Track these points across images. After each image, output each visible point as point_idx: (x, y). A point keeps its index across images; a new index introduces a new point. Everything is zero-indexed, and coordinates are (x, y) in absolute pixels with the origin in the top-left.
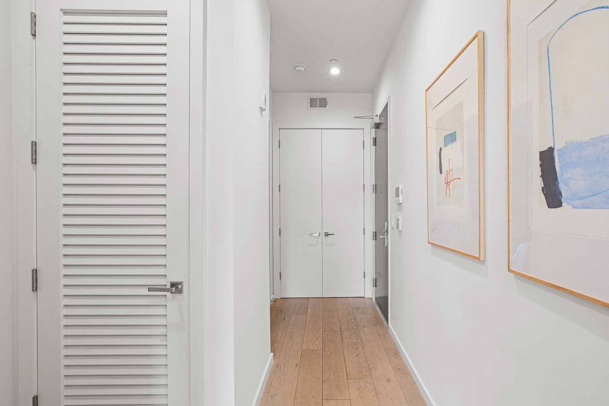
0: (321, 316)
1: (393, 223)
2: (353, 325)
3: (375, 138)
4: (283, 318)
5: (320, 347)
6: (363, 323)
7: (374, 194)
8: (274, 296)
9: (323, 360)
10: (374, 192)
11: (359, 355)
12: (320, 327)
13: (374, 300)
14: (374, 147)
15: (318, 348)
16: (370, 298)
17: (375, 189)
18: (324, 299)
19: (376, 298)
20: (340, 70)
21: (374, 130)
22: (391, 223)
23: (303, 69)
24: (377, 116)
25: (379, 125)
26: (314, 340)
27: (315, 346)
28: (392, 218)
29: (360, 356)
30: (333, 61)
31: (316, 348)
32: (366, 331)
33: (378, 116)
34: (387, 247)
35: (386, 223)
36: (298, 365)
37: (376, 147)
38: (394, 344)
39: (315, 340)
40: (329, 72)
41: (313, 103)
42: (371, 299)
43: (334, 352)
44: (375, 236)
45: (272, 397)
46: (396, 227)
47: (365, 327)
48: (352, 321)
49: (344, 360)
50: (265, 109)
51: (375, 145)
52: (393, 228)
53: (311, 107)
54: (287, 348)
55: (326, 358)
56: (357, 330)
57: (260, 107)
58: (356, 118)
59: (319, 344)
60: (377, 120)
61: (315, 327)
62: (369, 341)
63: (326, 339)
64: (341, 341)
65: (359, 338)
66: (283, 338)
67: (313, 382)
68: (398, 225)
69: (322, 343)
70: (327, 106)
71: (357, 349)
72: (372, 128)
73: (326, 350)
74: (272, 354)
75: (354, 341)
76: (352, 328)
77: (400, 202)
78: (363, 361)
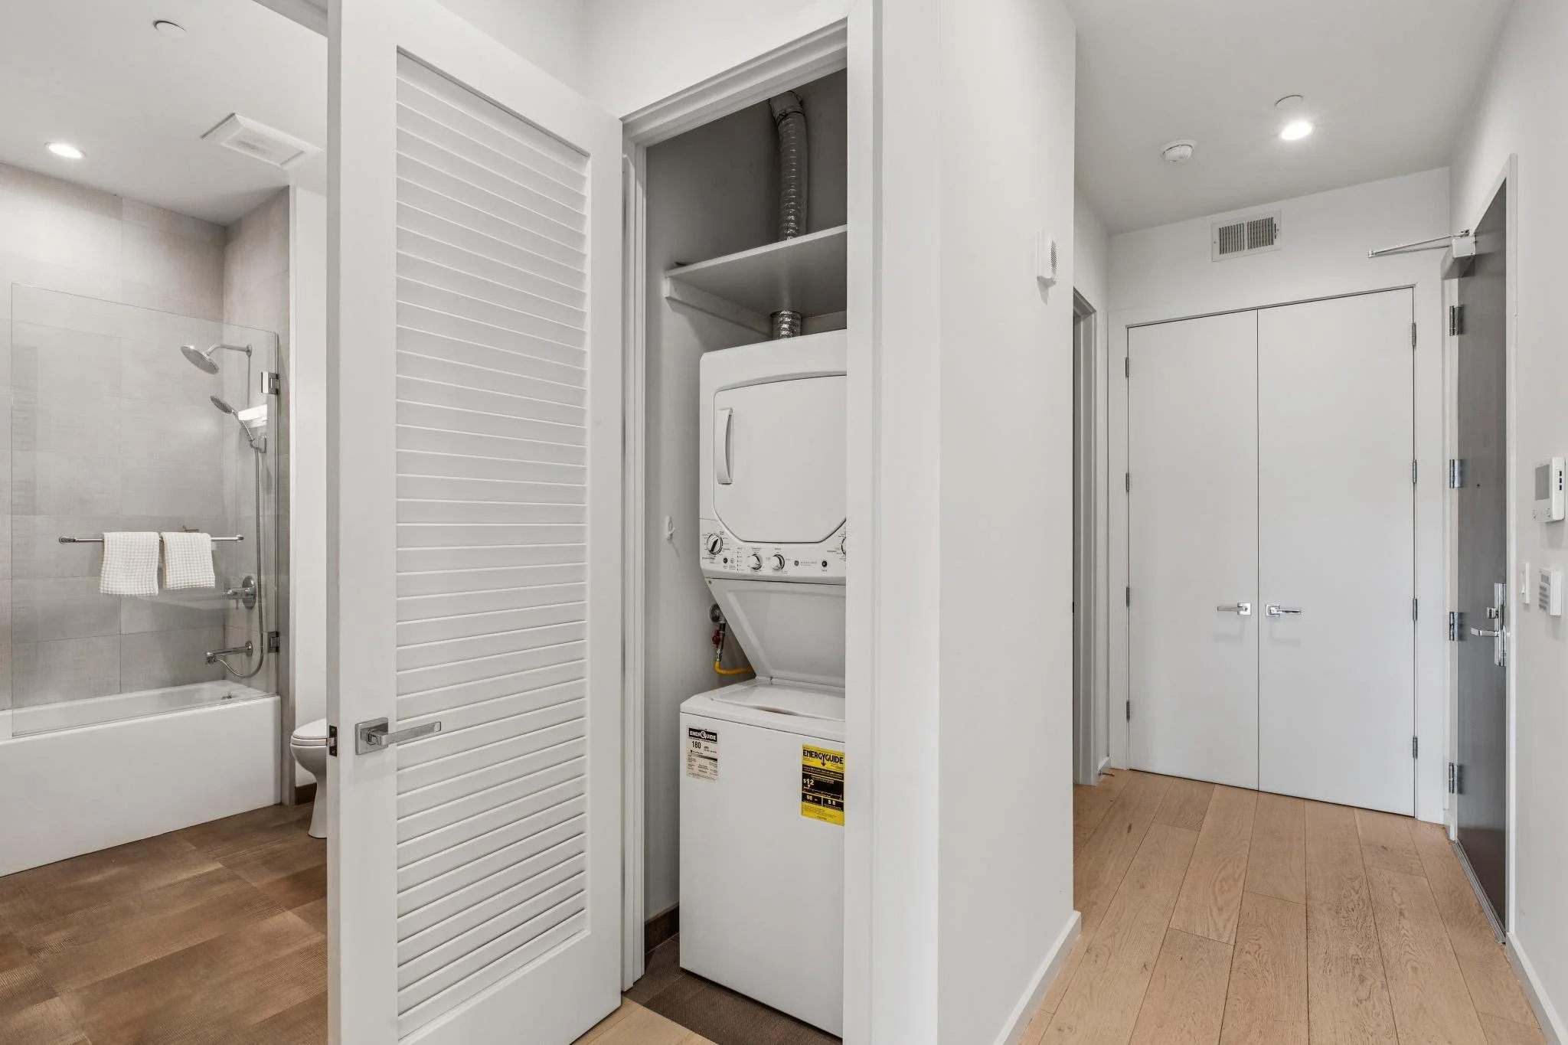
0: (1245, 845)
1: (1526, 589)
2: (1355, 897)
3: (1461, 309)
4: (1127, 825)
5: (1228, 936)
6: (1398, 901)
7: (1455, 493)
8: (1109, 761)
9: (1232, 979)
10: (1457, 485)
11: (1364, 1002)
12: (1236, 876)
13: (1453, 835)
14: (1456, 338)
15: (1220, 936)
16: (1438, 825)
17: (1461, 474)
18: (1262, 796)
19: (1463, 831)
20: (1316, 126)
21: (1455, 282)
22: (1518, 587)
23: (1188, 151)
24: (1468, 235)
25: (1473, 263)
26: (1211, 911)
27: (1212, 929)
28: (1521, 571)
29: (1370, 1008)
30: (1288, 100)
31: (1213, 936)
32: (1403, 931)
33: (1472, 233)
34: (1502, 668)
35: (1498, 587)
36: (1150, 968)
37: (1464, 336)
38: (1526, 1007)
39: (1215, 910)
40: (1277, 135)
41: (1229, 240)
42: (1445, 829)
43: (1274, 964)
44: (1460, 626)
45: (1060, 1030)
46: (1538, 602)
47: (1401, 914)
48: (1356, 884)
49: (1305, 1000)
50: (1051, 279)
51: (1461, 331)
52: (1527, 606)
53: (1223, 250)
54: (1124, 910)
55: (1242, 975)
56: (1370, 919)
57: (1039, 278)
58: (1378, 254)
59: (1225, 927)
60: (1466, 248)
61: (1220, 872)
62: (1415, 969)
63: (1250, 915)
64: (1305, 936)
65: (1376, 948)
66: (1119, 880)
67: (1189, 1032)
68: (1546, 596)
69: (1236, 926)
70: (1275, 241)
71: (1362, 980)
72: (1447, 276)
73: (1247, 949)
74: (1077, 915)
75: (1352, 951)
76: (1351, 906)
77: (1555, 517)
78: (1378, 1025)
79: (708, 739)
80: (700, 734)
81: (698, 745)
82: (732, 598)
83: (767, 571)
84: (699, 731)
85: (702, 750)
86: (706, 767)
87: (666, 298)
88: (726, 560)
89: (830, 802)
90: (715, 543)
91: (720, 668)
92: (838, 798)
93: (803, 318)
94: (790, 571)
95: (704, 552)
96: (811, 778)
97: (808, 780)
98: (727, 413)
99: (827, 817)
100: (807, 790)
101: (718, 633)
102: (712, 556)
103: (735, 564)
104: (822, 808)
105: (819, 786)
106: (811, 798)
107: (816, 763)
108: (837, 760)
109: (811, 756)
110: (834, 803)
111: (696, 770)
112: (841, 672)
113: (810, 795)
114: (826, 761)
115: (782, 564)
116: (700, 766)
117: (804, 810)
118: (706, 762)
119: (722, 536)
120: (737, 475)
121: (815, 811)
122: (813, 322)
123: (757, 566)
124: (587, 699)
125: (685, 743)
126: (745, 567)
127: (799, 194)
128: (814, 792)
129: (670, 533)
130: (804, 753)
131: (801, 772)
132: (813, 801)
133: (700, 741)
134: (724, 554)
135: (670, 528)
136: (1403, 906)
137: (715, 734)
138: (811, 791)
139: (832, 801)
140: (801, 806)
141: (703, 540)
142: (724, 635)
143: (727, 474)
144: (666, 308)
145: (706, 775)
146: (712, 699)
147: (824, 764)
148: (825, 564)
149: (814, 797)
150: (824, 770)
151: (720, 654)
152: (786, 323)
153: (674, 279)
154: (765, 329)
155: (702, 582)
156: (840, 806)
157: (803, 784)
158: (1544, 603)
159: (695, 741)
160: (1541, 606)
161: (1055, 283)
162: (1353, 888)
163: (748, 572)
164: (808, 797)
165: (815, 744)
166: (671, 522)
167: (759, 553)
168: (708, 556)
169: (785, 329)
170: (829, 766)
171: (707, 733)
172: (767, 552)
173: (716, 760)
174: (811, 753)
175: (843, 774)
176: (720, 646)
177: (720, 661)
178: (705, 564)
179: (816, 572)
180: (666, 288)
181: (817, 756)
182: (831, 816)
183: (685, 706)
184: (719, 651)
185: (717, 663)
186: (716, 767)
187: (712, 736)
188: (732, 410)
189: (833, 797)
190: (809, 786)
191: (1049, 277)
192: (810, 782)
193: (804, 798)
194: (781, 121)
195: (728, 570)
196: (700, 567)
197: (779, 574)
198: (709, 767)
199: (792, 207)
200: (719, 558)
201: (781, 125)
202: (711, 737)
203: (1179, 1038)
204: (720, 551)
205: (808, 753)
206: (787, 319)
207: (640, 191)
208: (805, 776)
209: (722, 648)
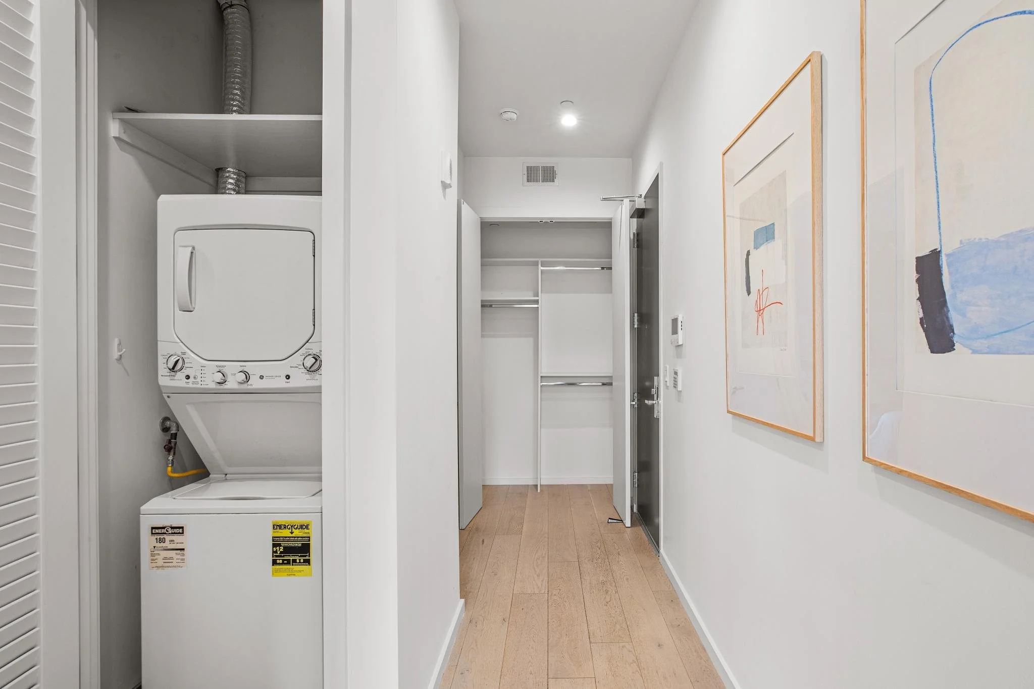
0: (545, 537)
1: (668, 379)
2: (599, 551)
4: (481, 540)
5: (544, 589)
6: (617, 548)
9: (549, 612)
10: (636, 326)
11: (609, 603)
12: (543, 555)
13: (635, 510)
14: (635, 249)
15: (540, 590)
19: (638, 506)
20: (578, 119)
21: (635, 220)
22: (664, 378)
23: (514, 117)
24: (641, 197)
25: (643, 212)
26: (534, 578)
27: (535, 587)
28: (665, 370)
29: (611, 605)
30: (566, 103)
31: (537, 591)
32: (621, 562)
33: (643, 197)
34: (658, 419)
35: (655, 378)
36: (507, 620)
37: (639, 249)
38: (669, 584)
39: (536, 577)
40: (559, 121)
41: (531, 175)
43: (568, 597)
44: (638, 400)
45: (462, 674)
46: (673, 385)
47: (619, 554)
48: (599, 545)
49: (584, 609)
51: (638, 246)
52: (667, 387)
53: (528, 181)
54: (487, 591)
55: (554, 608)
56: (606, 560)
57: (442, 182)
58: (605, 199)
59: (542, 584)
60: (640, 204)
61: (535, 555)
62: (627, 579)
63: (553, 575)
64: (580, 578)
65: (610, 573)
66: (482, 575)
67: (532, 648)
68: (676, 382)
69: (547, 583)
70: (555, 180)
71: (607, 592)
72: (632, 217)
73: (554, 593)
74: (463, 600)
75: (601, 579)
76: (598, 556)
77: (680, 343)
78: (616, 612)
79: (174, 533)
80: (164, 531)
81: (162, 541)
82: (190, 409)
83: (231, 384)
84: (164, 528)
85: (167, 544)
86: (171, 558)
87: (114, 137)
88: (188, 377)
89: (298, 561)
90: (177, 362)
91: (174, 471)
92: (305, 556)
93: (247, 177)
94: (255, 383)
95: (162, 369)
96: (281, 546)
97: (278, 548)
98: (190, 249)
99: (296, 573)
100: (276, 556)
101: (170, 442)
102: (173, 374)
103: (199, 380)
104: (291, 567)
105: (288, 550)
106: (281, 562)
107: (286, 533)
108: (304, 527)
109: (280, 528)
110: (302, 561)
111: (160, 562)
112: (317, 460)
113: (279, 559)
114: (294, 530)
115: (248, 378)
116: (165, 558)
117: (274, 572)
118: (172, 554)
119: (183, 356)
120: (198, 305)
121: (285, 571)
122: (256, 183)
123: (222, 381)
124: (39, 516)
125: (147, 541)
126: (210, 381)
127: (244, 73)
128: (284, 556)
129: (119, 354)
130: (274, 527)
131: (271, 543)
132: (283, 563)
133: (165, 536)
134: (186, 372)
135: (119, 350)
136: (619, 550)
137: (182, 528)
138: (281, 556)
139: (300, 560)
140: (272, 570)
141: (161, 361)
142: (176, 443)
143: (190, 303)
144: (114, 146)
145: (174, 564)
146: (174, 499)
147: (292, 533)
148: (288, 377)
149: (283, 560)
150: (292, 537)
151: (172, 460)
152: (232, 178)
153: (122, 121)
154: (211, 181)
155: (160, 397)
156: (308, 562)
157: (274, 552)
158: (675, 386)
159: (158, 537)
160: (674, 387)
161: (451, 187)
162: (597, 547)
163: (213, 386)
164: (278, 562)
165: (282, 519)
166: (120, 344)
167: (224, 370)
168: (168, 374)
169: (231, 184)
170: (297, 533)
171: (172, 528)
172: (230, 368)
173: (183, 549)
174: (280, 527)
175: (309, 537)
176: (172, 453)
177: (172, 465)
178: (164, 380)
179: (281, 383)
180: (114, 129)
181: (285, 527)
182: (300, 571)
183: (144, 508)
184: (171, 458)
185: (169, 469)
186: (183, 555)
187: (179, 530)
188: (194, 248)
189: (301, 556)
190: (279, 552)
191: (449, 183)
192: (280, 549)
193: (274, 562)
194: (227, 8)
195: (191, 385)
196: (158, 383)
197: (245, 387)
198: (176, 557)
199: (237, 83)
200: (181, 376)
201: (226, 12)
202: (176, 531)
203: (528, 653)
204: (181, 369)
205: (277, 527)
206: (232, 175)
207: (91, 33)
208: (274, 545)
209: (174, 454)
